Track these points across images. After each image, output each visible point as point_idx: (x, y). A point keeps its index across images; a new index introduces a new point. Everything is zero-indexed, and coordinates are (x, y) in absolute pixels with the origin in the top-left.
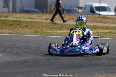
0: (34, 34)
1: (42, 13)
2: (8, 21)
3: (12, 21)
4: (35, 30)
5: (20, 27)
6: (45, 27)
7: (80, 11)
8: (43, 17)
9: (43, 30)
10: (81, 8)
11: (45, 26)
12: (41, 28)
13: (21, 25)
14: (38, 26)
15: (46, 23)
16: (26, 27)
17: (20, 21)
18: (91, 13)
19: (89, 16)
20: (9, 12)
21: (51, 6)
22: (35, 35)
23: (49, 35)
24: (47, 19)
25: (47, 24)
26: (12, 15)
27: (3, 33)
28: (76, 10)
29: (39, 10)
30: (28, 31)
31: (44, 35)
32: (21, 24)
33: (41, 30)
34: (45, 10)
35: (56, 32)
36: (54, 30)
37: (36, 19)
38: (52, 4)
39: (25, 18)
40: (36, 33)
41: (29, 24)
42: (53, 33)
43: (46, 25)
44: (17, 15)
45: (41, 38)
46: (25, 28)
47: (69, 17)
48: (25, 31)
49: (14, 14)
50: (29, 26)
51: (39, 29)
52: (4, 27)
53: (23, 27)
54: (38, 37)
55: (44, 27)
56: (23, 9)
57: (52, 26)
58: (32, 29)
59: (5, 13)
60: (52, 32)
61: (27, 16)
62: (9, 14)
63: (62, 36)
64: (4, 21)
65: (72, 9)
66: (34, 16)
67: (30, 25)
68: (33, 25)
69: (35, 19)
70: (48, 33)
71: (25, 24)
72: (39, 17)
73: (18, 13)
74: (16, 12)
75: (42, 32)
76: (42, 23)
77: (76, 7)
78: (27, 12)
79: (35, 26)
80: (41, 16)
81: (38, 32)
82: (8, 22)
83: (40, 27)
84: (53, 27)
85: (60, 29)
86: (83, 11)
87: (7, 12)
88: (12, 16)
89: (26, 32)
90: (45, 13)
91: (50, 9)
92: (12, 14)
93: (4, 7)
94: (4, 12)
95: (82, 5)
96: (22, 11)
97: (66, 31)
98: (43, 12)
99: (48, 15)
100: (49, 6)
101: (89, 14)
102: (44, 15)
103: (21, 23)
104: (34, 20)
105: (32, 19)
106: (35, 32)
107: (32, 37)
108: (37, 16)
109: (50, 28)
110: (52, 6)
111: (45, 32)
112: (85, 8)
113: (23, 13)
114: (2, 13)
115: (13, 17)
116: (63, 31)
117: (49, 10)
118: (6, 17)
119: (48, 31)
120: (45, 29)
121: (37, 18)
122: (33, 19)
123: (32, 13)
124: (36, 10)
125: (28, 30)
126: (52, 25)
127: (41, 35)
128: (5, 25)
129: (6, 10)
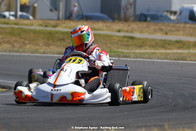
1: (111, 21)
2: (57, 32)
3: (64, 33)
7: (173, 17)
8: (113, 27)
9: (112, 48)
10: (175, 13)
11: (116, 41)
12: (109, 45)
14: (104, 42)
15: (119, 37)
18: (190, 22)
19: (188, 25)
20: (58, 19)
21: (125, 9)
24: (119, 31)
25: (121, 39)
26: (64, 23)
27: (49, 52)
28: (166, 16)
29: (106, 16)
31: (114, 57)
33: (109, 47)
34: (116, 16)
35: (133, 51)
36: (130, 48)
37: (103, 30)
38: (128, 6)
42: (130, 53)
43: (118, 41)
44: (73, 24)
47: (154, 27)
49: (67, 22)
51: (106, 46)
52: (50, 42)
55: (115, 43)
56: (81, 13)
57: (127, 41)
59: (53, 20)
62: (59, 22)
63: (143, 58)
64: (50, 33)
65: (159, 14)
66: (100, 25)
69: (99, 30)
70: (121, 52)
72: (107, 26)
76: (111, 36)
77: (167, 11)
78: (87, 18)
79: (100, 42)
80: (110, 26)
82: (57, 35)
83: (108, 43)
84: (128, 43)
85: (140, 47)
86: (178, 18)
87: (56, 17)
88: (64, 25)
90: (116, 21)
91: (125, 14)
92: (63, 21)
93: (51, 10)
95: (176, 7)
96: (80, 17)
97: (151, 49)
98: (113, 19)
99: (121, 24)
101: (188, 23)
102: (114, 24)
104: (98, 32)
108: (103, 26)
109: (123, 45)
110: (127, 9)
111: (115, 52)
112: (181, 13)
113: (81, 21)
115: (66, 27)
116: (145, 49)
117: (122, 15)
118: (54, 27)
119: (120, 50)
120: (116, 46)
121: (104, 28)
122: (97, 30)
124: (102, 15)
128: (52, 39)
129: (54, 15)
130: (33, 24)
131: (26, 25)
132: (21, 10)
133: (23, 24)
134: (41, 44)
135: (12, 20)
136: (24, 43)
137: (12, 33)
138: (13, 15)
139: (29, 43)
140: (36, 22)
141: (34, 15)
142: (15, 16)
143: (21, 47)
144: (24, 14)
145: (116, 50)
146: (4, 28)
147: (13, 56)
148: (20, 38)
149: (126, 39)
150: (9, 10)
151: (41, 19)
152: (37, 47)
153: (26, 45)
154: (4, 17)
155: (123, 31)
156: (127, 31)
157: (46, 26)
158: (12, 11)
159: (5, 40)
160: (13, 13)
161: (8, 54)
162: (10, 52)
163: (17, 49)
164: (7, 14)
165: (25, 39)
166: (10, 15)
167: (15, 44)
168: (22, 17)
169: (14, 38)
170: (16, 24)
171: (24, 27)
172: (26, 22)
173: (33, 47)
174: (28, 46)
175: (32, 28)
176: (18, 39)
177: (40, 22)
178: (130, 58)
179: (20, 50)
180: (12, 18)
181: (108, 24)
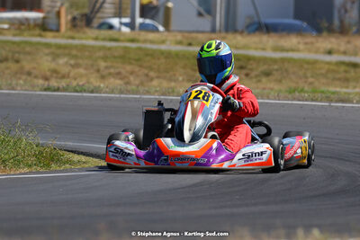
0: (290, 96)
1: (314, 33)
4: (293, 85)
5: (247, 75)
6: (324, 76)
8: (318, 45)
9: (316, 84)
11: (323, 71)
12: (311, 80)
13: (251, 70)
14: (301, 73)
15: (329, 63)
16: (267, 74)
17: (249, 59)
20: (213, 30)
21: (343, 11)
22: (294, 99)
23: (337, 101)
24: (330, 52)
25: (332, 67)
26: (224, 38)
29: (305, 25)
30: (272, 89)
31: (321, 101)
32: (249, 67)
33: (311, 83)
35: (357, 90)
36: (352, 84)
37: (298, 50)
38: (349, 6)
39: (264, 49)
40: (297, 94)
41: (276, 67)
42: (349, 94)
43: (328, 71)
44: (240, 39)
45: (313, 108)
46: (264, 80)
48: (264, 89)
49: (230, 36)
50: (274, 72)
51: (306, 82)
53: (257, 76)
54: (302, 106)
55: (322, 74)
56: (256, 19)
57: (346, 72)
58: (284, 81)
59: (203, 32)
60: (344, 90)
61: (269, 40)
62: (214, 36)
66: (293, 41)
67: (277, 70)
68: (286, 70)
69: (292, 50)
70: (334, 93)
71: (263, 68)
72: (306, 43)
73: (242, 33)
74: (235, 31)
75: (314, 92)
76: (315, 62)
78: (269, 29)
79: (294, 73)
80: (312, 43)
81: (302, 91)
83: (309, 74)
84: (348, 75)
87: (208, 28)
89: (266, 91)
90: (325, 34)
91: (342, 22)
92: (223, 34)
93: (200, 14)
94: (201, 29)
96: (255, 26)
98: (319, 30)
99: (333, 40)
100: (339, 11)
102: (320, 40)
103: (251, 62)
104: (290, 55)
105: (283, 50)
106: (294, 91)
107: (283, 105)
108: (299, 43)
109: (339, 79)
110: (346, 11)
111: (323, 92)
113: (257, 33)
114: (193, 32)
117: (336, 22)
119: (332, 89)
120: (324, 81)
121: (301, 47)
122: (287, 51)
123: (284, 33)
124: (297, 22)
125: (271, 85)
126: (347, 68)
127: (312, 100)
129: (205, 23)
130: (164, 41)
131: (152, 42)
132: (143, 15)
133: (145, 41)
134: (181, 78)
135: (124, 34)
136: (147, 75)
137: (125, 57)
138: (126, 25)
139: (158, 77)
140: (171, 37)
141: (166, 25)
142: (131, 25)
143: (142, 84)
144: (148, 21)
145: (324, 88)
146: (109, 49)
147: (128, 100)
148: (141, 66)
149: (343, 68)
150: (119, 15)
151: (180, 31)
152: (173, 84)
153: (152, 79)
154: (111, 27)
155: (338, 52)
156: (345, 53)
157: (190, 44)
158: (125, 17)
159: (112, 70)
160: (126, 20)
161: (118, 96)
162: (121, 92)
163: (134, 87)
164: (115, 22)
165: (151, 69)
166: (121, 24)
167: (132, 78)
168: (143, 27)
169: (129, 68)
170: (133, 41)
171: (148, 46)
172: (151, 36)
173: (165, 84)
174: (155, 83)
175: (163, 47)
176: (137, 69)
177: (179, 37)
178: (352, 102)
179: (141, 89)
180: (125, 29)
181: (309, 40)
